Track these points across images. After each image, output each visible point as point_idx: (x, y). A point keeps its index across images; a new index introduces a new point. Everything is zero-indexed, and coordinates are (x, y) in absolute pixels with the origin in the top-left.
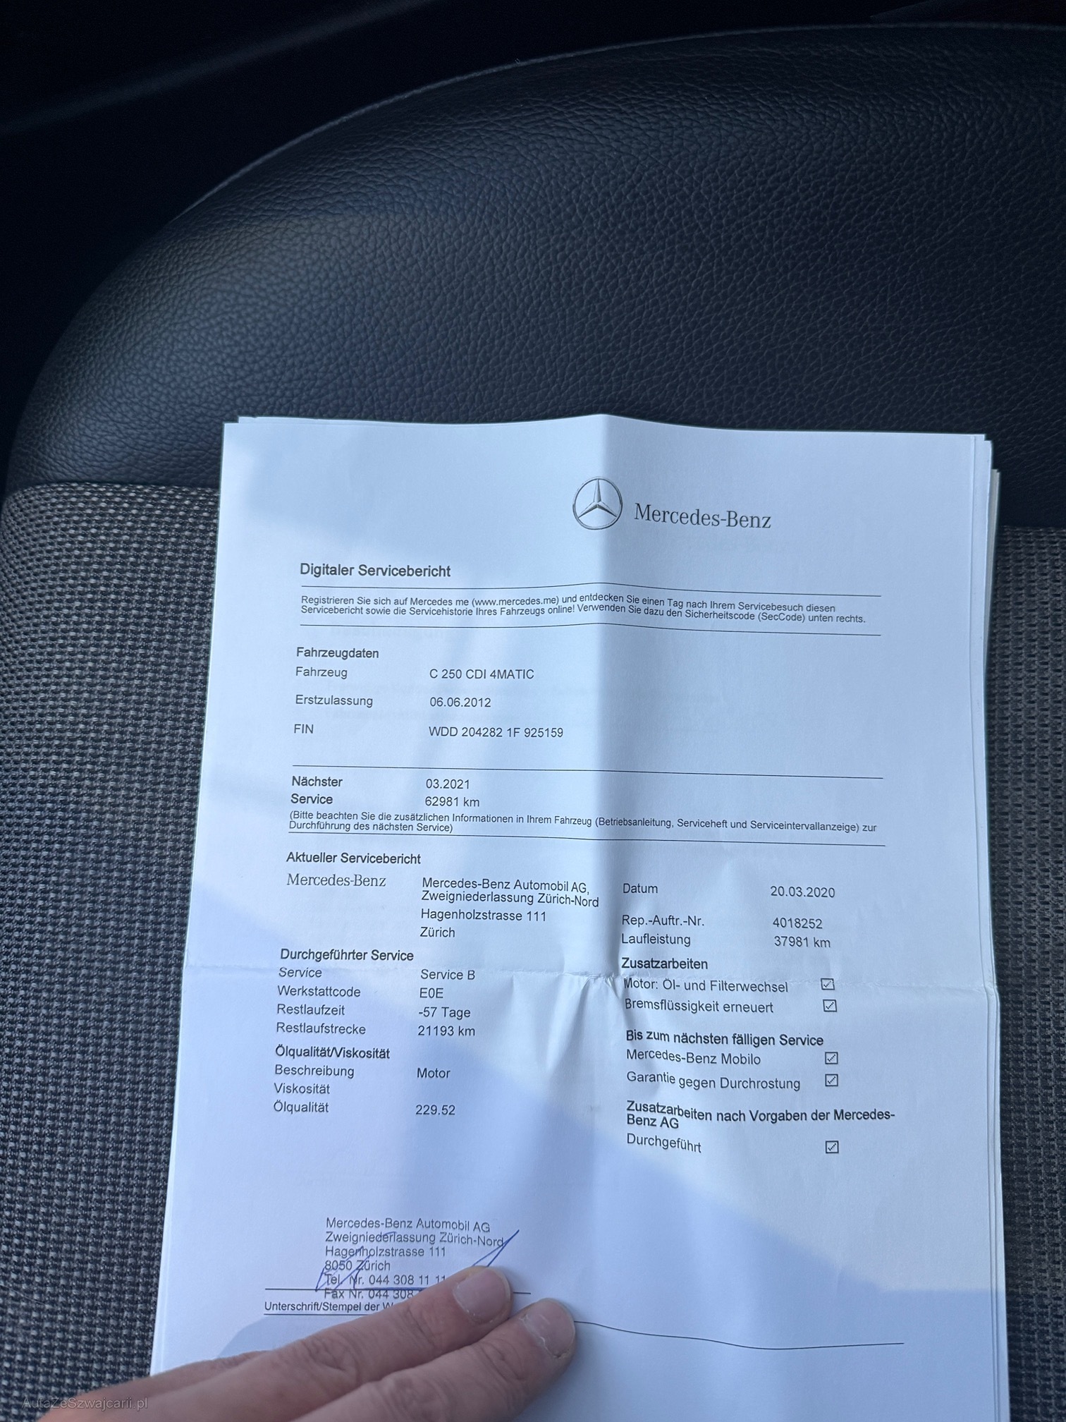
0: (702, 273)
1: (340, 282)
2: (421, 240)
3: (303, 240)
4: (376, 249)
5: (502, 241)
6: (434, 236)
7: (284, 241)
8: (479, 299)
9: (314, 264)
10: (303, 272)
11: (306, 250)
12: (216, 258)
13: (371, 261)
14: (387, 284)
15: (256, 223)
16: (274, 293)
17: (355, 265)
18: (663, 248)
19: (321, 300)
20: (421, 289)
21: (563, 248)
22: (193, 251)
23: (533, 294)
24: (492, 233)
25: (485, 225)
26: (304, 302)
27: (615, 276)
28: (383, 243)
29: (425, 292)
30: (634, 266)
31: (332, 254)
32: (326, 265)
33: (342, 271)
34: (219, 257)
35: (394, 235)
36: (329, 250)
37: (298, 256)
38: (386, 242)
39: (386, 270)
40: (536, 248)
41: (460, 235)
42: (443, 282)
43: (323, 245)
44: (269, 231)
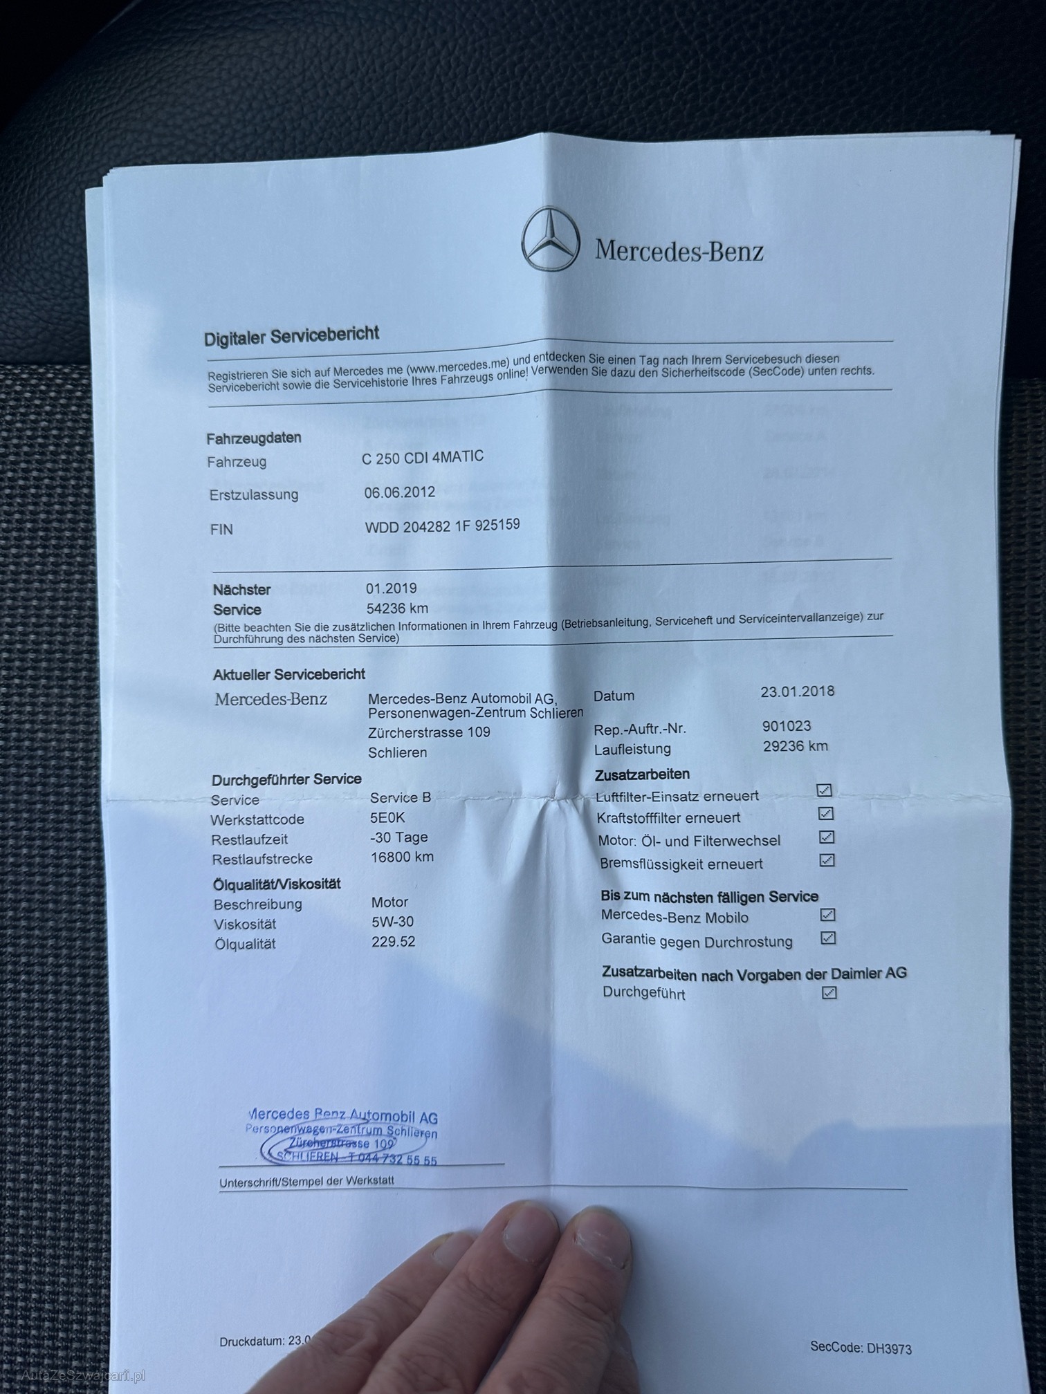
0: (684, 85)
1: (265, 113)
2: (356, 58)
3: (221, 63)
4: (304, 71)
5: (450, 54)
6: (370, 51)
7: (199, 67)
8: (426, 126)
9: (234, 92)
10: (222, 103)
11: (224, 75)
12: (123, 91)
13: (299, 85)
14: (320, 112)
15: (165, 47)
16: (192, 130)
17: (281, 92)
18: (639, 53)
19: (245, 135)
20: (359, 118)
21: (521, 60)
22: (97, 85)
23: (489, 117)
24: (438, 44)
25: (429, 36)
26: (225, 139)
27: (582, 92)
28: (312, 63)
29: (364, 121)
30: (605, 78)
31: (254, 79)
32: (248, 94)
33: (266, 99)
34: (126, 92)
35: (324, 52)
36: (251, 75)
37: (215, 84)
38: (316, 61)
39: (318, 97)
40: (490, 60)
41: (401, 48)
42: (384, 108)
43: (243, 69)
44: (181, 55)
